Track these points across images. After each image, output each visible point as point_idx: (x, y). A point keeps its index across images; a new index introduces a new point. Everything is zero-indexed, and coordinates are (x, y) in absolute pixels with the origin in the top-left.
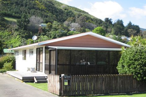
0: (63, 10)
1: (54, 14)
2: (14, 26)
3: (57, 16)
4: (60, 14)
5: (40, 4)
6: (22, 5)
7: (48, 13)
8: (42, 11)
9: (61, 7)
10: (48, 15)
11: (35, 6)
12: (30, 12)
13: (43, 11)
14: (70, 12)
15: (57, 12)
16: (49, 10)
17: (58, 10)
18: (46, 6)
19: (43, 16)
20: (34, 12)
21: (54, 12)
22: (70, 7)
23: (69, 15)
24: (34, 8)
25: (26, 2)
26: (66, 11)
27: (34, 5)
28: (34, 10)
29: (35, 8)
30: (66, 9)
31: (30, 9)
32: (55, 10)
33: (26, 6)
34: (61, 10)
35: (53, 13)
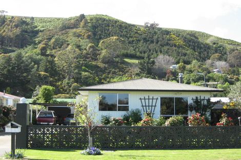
0: (211, 44)
1: (196, 50)
2: (135, 70)
3: (200, 53)
4: (205, 50)
5: (178, 39)
6: (152, 42)
7: (187, 50)
8: (179, 48)
9: (208, 41)
10: (188, 52)
11: (169, 42)
12: (163, 50)
13: (181, 48)
14: (220, 47)
15: (201, 48)
16: (190, 45)
17: (202, 46)
18: (185, 41)
19: (180, 55)
20: (168, 49)
21: (196, 48)
22: (224, 39)
23: (218, 51)
24: (167, 44)
25: (158, 38)
26: (214, 46)
27: (168, 40)
28: (167, 47)
29: (170, 45)
30: (214, 44)
31: (162, 46)
32: (198, 45)
33: (157, 43)
34: (207, 44)
35: (194, 49)
